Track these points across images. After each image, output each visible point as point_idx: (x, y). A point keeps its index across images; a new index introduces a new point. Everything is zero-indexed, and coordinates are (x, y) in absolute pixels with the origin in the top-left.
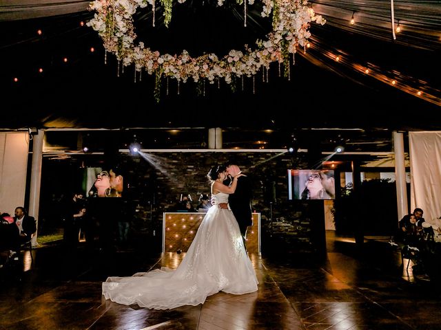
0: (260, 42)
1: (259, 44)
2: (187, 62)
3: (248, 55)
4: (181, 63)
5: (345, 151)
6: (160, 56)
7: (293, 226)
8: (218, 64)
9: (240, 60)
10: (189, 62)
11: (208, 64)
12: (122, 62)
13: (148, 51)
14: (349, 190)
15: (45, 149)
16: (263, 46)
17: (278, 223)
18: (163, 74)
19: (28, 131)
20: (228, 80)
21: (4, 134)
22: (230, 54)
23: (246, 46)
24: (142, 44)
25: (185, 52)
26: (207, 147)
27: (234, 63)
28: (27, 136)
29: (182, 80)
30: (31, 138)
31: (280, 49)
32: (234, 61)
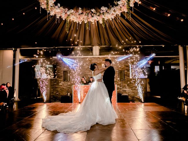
0: (116, 2)
1: (116, 3)
2: (81, 14)
3: (110, 9)
4: (78, 14)
5: (156, 56)
6: (68, 11)
7: (132, 91)
8: (96, 14)
9: (106, 11)
10: (82, 13)
11: (91, 14)
12: (49, 13)
13: (62, 8)
14: (157, 74)
15: (21, 57)
16: (118, 4)
17: (125, 89)
18: (70, 20)
19: (12, 49)
20: (101, 22)
21: (2, 51)
22: (102, 9)
23: (109, 4)
24: (59, 5)
25: (80, 9)
26: (92, 55)
27: (103, 13)
28: (13, 51)
29: (79, 23)
30: (14, 52)
31: (126, 5)
32: (103, 12)
